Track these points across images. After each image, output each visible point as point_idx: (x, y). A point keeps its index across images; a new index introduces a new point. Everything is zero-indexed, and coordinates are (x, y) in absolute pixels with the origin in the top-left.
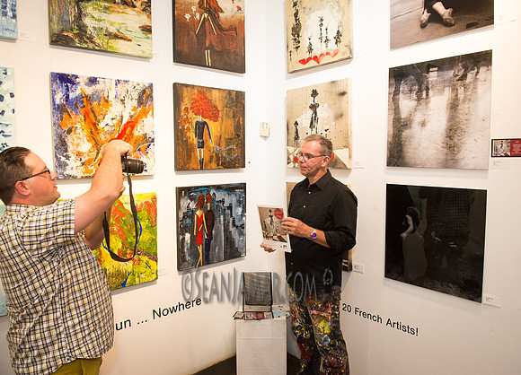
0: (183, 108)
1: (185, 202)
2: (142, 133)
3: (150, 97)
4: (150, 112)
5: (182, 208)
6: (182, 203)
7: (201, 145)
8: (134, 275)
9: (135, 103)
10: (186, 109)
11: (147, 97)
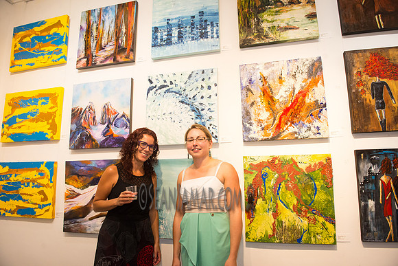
0: (355, 72)
1: (365, 166)
2: (313, 100)
3: (320, 68)
4: (320, 81)
5: (362, 172)
6: (361, 166)
7: (381, 106)
8: (309, 234)
9: (305, 76)
10: (359, 73)
11: (317, 70)
